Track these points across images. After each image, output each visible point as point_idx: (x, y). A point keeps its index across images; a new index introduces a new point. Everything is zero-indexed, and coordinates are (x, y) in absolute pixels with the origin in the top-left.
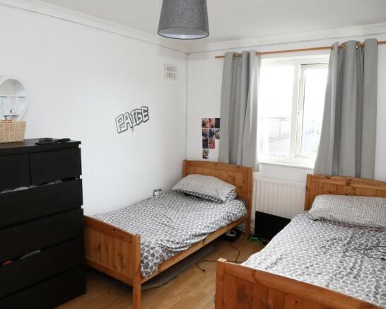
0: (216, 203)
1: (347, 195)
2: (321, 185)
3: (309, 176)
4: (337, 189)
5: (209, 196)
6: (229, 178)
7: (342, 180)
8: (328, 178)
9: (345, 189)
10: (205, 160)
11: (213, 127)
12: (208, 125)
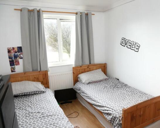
0: (40, 94)
1: (88, 71)
2: (78, 70)
3: (73, 68)
4: (84, 70)
5: (34, 92)
6: (35, 79)
7: (85, 66)
8: (81, 67)
9: (87, 69)
10: (13, 73)
11: (16, 52)
12: (12, 52)
